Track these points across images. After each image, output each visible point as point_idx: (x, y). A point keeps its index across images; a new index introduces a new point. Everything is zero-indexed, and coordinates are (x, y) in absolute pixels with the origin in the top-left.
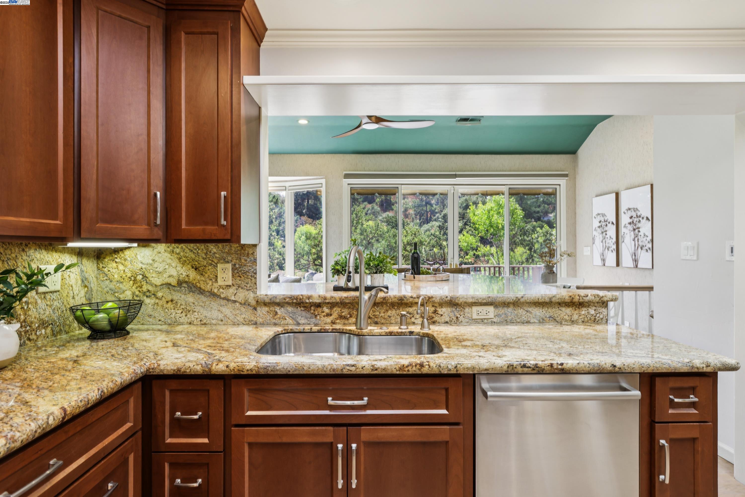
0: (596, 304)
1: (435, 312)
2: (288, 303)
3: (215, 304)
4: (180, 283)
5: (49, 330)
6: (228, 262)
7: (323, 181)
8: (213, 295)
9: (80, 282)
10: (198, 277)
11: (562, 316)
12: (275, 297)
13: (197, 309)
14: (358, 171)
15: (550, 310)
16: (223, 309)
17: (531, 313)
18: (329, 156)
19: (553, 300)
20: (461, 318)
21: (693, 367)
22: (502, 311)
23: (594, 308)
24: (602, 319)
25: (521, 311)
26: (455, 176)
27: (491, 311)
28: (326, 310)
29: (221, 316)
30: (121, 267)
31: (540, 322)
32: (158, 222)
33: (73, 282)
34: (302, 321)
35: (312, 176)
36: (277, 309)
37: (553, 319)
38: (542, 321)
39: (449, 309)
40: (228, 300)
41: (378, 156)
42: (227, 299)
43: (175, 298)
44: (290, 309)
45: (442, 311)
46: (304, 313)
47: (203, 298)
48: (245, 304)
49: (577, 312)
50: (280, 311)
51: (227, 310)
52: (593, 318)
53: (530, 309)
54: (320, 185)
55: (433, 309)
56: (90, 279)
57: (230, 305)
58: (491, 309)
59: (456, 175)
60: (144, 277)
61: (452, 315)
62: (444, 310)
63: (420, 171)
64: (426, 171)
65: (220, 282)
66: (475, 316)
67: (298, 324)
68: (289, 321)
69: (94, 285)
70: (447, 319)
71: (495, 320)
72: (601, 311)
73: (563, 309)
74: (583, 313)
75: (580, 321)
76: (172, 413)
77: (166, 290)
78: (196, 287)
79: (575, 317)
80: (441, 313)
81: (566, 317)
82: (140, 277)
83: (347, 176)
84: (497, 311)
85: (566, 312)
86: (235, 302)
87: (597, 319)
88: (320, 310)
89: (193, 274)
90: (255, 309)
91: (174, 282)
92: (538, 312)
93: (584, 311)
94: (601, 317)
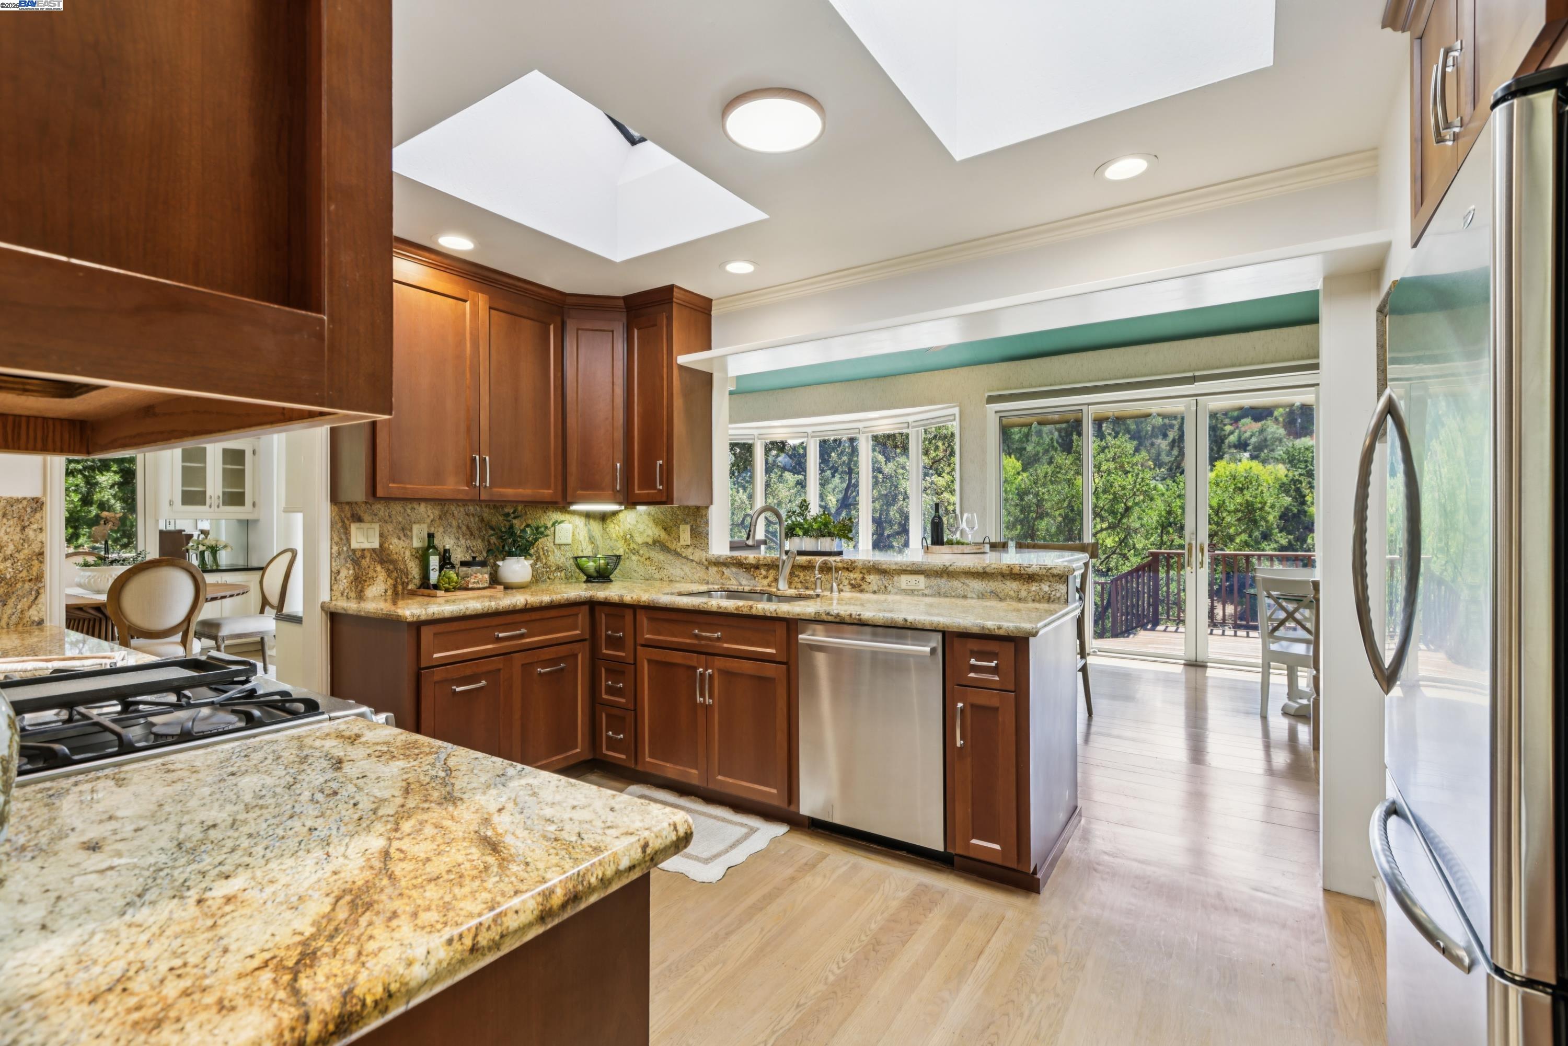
0: (1051, 579)
1: (863, 579)
2: (733, 564)
3: (678, 562)
4: (655, 542)
5: (563, 574)
6: (687, 523)
7: (956, 411)
8: (677, 554)
9: (587, 539)
10: (667, 537)
11: (1006, 591)
12: (719, 557)
13: (666, 566)
14: (1011, 389)
15: (991, 583)
16: (684, 567)
17: (968, 586)
18: (964, 371)
19: (988, 570)
20: (890, 588)
21: (983, 628)
22: (934, 582)
23: (1048, 583)
24: (1059, 598)
25: (956, 584)
26: (1193, 380)
27: (920, 582)
28: (764, 572)
29: (682, 574)
30: (617, 528)
31: (979, 598)
32: (618, 488)
33: (581, 538)
34: (744, 582)
35: (939, 404)
36: (724, 569)
37: (996, 595)
38: (982, 596)
39: (877, 577)
40: (688, 559)
41: (1046, 360)
42: (686, 558)
43: (652, 556)
44: (734, 570)
45: (870, 578)
46: (745, 575)
47: (671, 557)
48: (700, 563)
49: (1025, 587)
50: (727, 571)
51: (687, 569)
52: (1047, 596)
53: (967, 581)
54: (952, 418)
55: (861, 576)
56: (597, 537)
57: (689, 564)
58: (921, 578)
59: (1194, 377)
60: (632, 536)
61: (880, 583)
62: (872, 577)
63: (1123, 378)
64: (1136, 376)
65: (682, 542)
66: (904, 586)
67: (741, 585)
68: (734, 581)
69: (600, 542)
70: (875, 588)
71: (926, 592)
72: (1057, 587)
73: (1008, 583)
74: (1034, 589)
75: (1030, 599)
76: (607, 631)
77: (645, 548)
78: (665, 546)
79: (1023, 594)
80: (869, 580)
81: (1012, 593)
82: (628, 536)
83: (992, 400)
84: (929, 581)
85: (1012, 586)
86: (692, 561)
87: (1053, 598)
88: (758, 571)
89: (663, 535)
90: (707, 568)
91: (650, 542)
92: (977, 585)
93: (1034, 587)
94: (1058, 595)
